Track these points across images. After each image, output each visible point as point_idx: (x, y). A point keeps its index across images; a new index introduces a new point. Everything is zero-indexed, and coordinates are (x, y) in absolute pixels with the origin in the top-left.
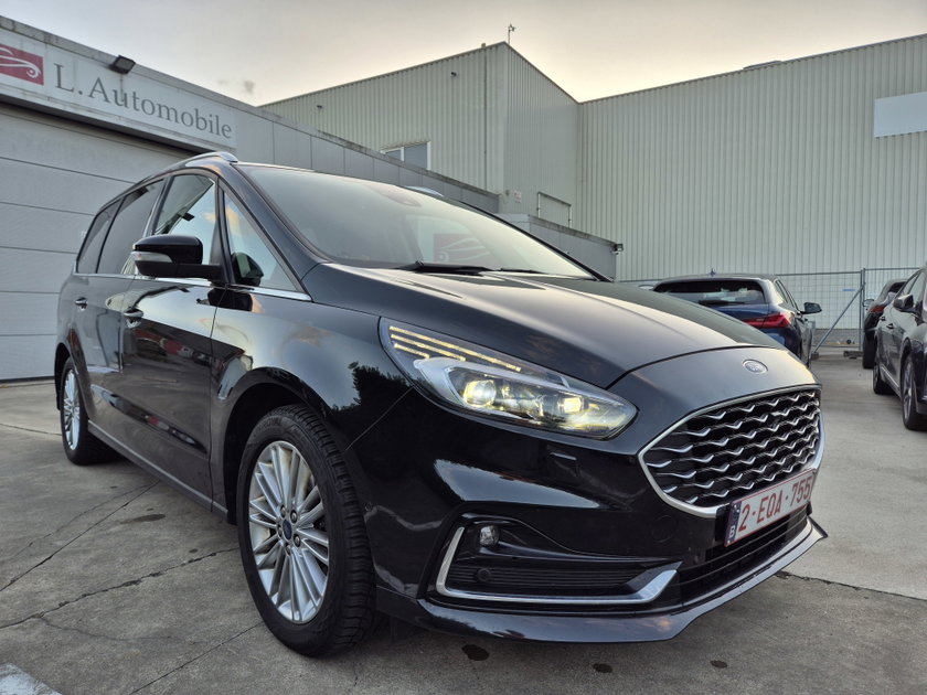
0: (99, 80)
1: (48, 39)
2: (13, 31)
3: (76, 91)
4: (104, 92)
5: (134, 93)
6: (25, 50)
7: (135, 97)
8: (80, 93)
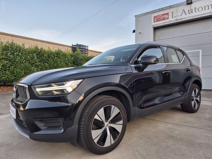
0: (184, 10)
1: (170, 7)
2: (163, 10)
3: (177, 16)
4: (185, 12)
5: (195, 7)
6: (165, 13)
7: (195, 9)
8: (178, 16)
